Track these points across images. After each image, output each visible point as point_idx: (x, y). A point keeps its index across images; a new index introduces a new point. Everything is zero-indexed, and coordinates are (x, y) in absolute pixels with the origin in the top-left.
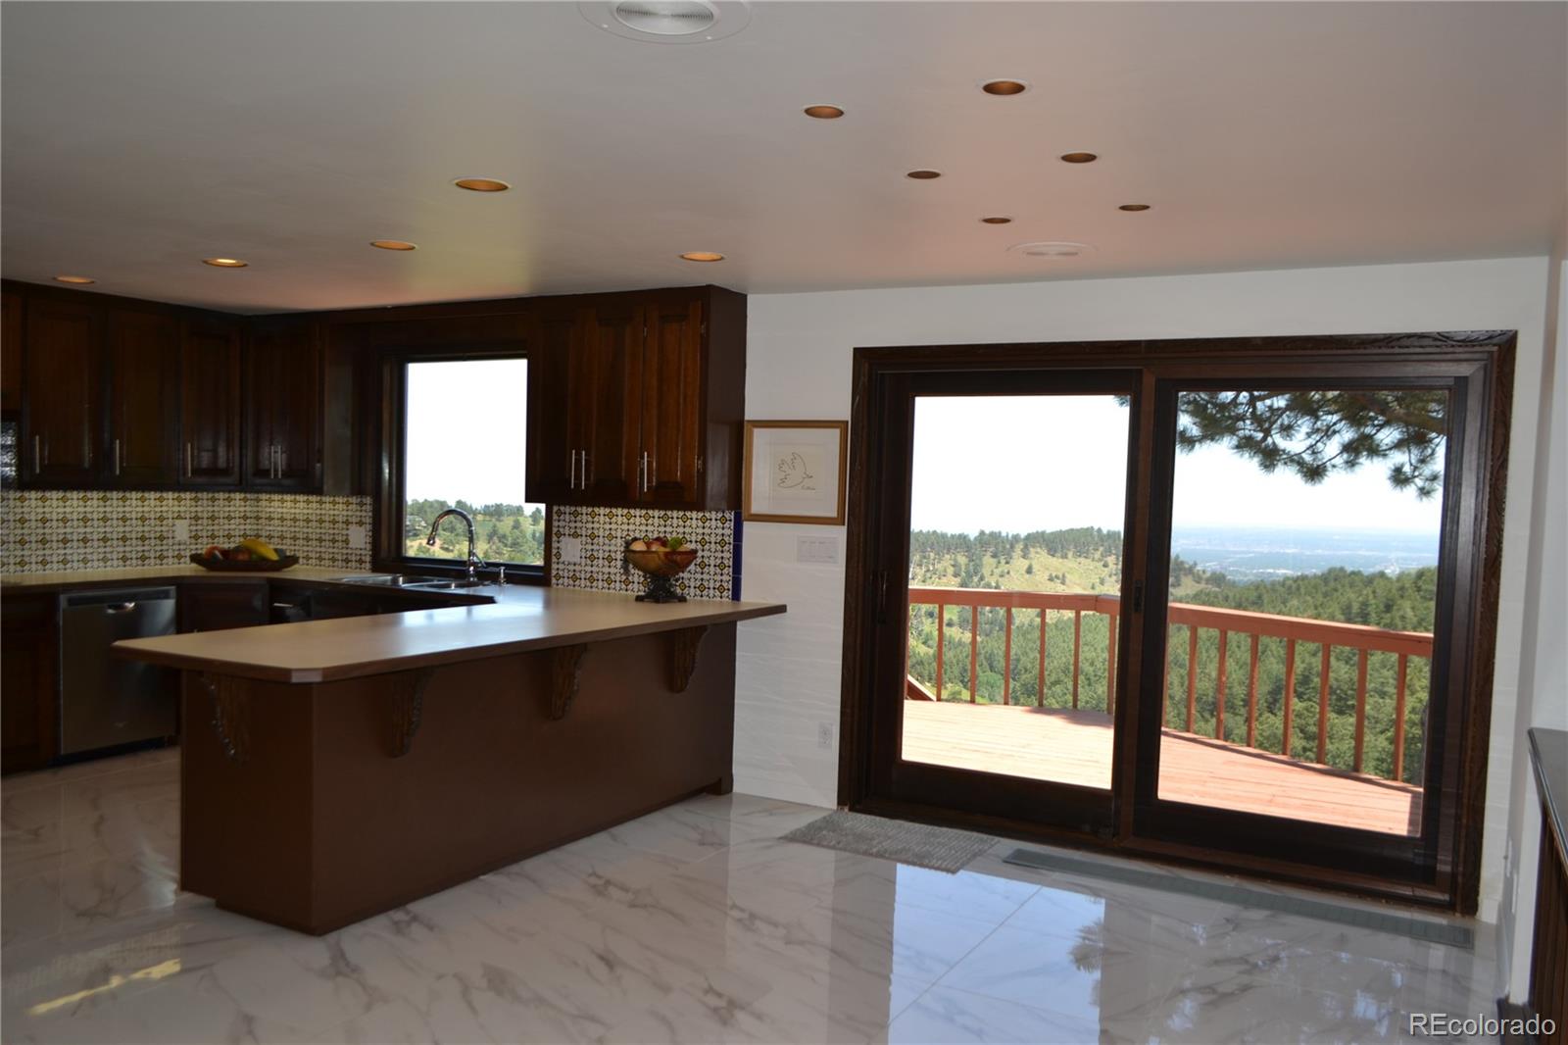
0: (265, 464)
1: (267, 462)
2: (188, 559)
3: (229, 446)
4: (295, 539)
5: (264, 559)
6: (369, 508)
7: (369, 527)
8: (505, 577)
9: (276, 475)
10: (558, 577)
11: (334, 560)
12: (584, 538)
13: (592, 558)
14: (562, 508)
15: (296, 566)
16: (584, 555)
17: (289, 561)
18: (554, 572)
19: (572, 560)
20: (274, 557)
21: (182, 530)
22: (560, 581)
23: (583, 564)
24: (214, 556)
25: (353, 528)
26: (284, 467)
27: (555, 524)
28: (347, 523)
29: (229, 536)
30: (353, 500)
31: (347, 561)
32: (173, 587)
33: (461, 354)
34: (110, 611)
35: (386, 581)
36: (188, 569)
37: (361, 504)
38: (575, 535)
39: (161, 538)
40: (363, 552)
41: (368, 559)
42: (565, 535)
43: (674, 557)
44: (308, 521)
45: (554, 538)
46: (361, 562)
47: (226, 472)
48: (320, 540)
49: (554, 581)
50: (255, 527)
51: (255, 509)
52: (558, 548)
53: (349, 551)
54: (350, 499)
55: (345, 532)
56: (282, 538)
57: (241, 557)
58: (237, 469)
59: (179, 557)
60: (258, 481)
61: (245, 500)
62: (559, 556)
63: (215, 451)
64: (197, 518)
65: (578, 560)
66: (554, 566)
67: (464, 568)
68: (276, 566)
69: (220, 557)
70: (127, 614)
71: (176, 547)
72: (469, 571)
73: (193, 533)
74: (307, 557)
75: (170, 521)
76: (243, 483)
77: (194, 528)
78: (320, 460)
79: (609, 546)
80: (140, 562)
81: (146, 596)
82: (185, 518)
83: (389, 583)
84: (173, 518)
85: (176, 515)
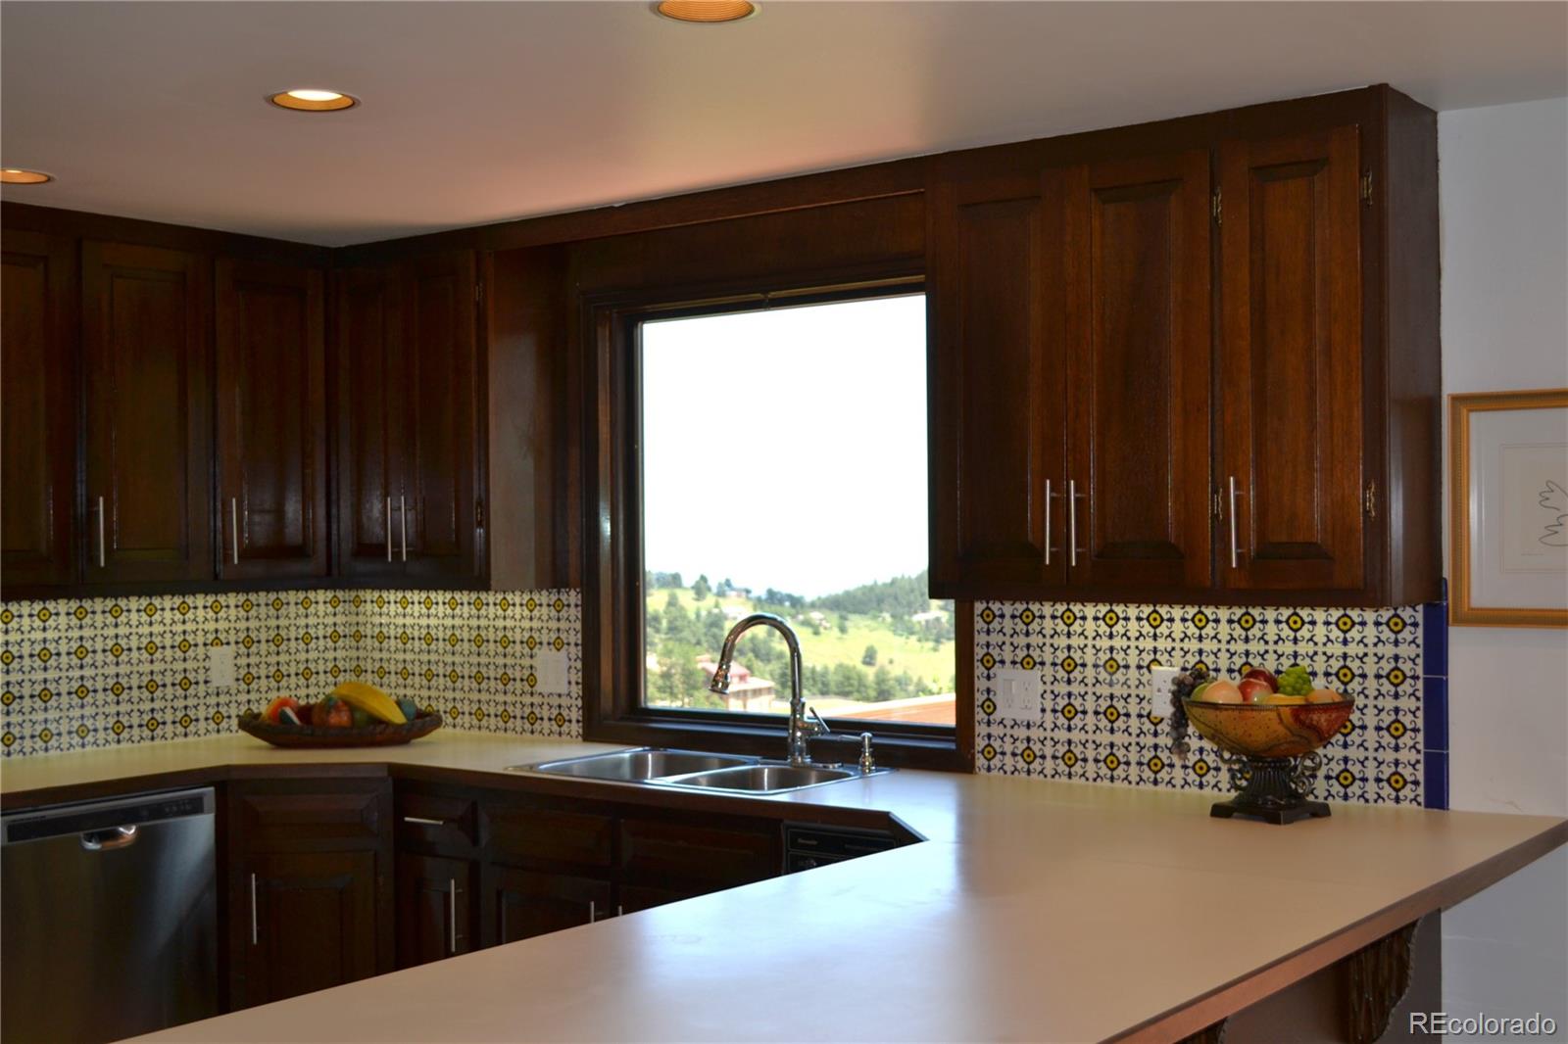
0: (375, 532)
1: (379, 529)
2: (234, 722)
3: (307, 501)
4: (430, 675)
5: (377, 721)
6: (575, 613)
7: (576, 652)
8: (872, 755)
9: (397, 555)
10: (990, 753)
11: (506, 716)
12: (1048, 670)
13: (1070, 712)
14: (995, 607)
15: (440, 730)
16: (1049, 705)
17: (423, 722)
18: (980, 743)
19: (1023, 716)
20: (398, 717)
21: (223, 666)
22: (996, 762)
23: (1049, 725)
24: (282, 718)
25: (544, 654)
26: (411, 531)
27: (980, 639)
28: (531, 643)
29: (307, 674)
30: (543, 597)
31: (532, 718)
32: (212, 789)
33: (759, 296)
34: (91, 846)
35: (618, 764)
36: (239, 749)
37: (558, 606)
38: (1028, 663)
39: (186, 684)
40: (565, 701)
41: (575, 714)
42: (1002, 662)
43: (1315, 717)
44: (454, 640)
45: (979, 670)
46: (560, 720)
47: (300, 552)
48: (479, 678)
49: (980, 761)
50: (354, 654)
51: (353, 619)
52: (988, 691)
53: (537, 700)
54: (536, 597)
55: (526, 662)
56: (405, 674)
57: (334, 719)
58: (321, 546)
59: (218, 718)
60: (362, 566)
61: (334, 602)
62: (990, 706)
63: (279, 512)
64: (248, 642)
65: (1036, 717)
66: (981, 730)
67: (783, 734)
68: (400, 736)
69: (295, 719)
70: (123, 850)
71: (213, 700)
72: (793, 740)
73: (243, 672)
74: (455, 713)
75: (201, 650)
76: (335, 571)
77: (243, 661)
78: (484, 523)
79: (1111, 685)
80: (146, 733)
81: (158, 811)
82: (228, 643)
83: (626, 771)
84: (205, 645)
85: (210, 637)
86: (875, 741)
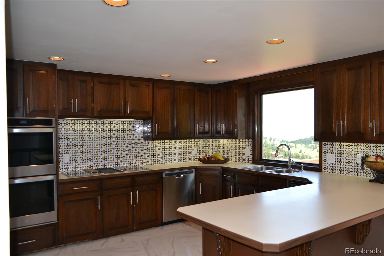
0: (219, 130)
1: (219, 129)
2: (197, 159)
3: (208, 125)
4: (227, 153)
5: (219, 160)
6: (251, 143)
7: (251, 149)
8: (303, 168)
9: (223, 133)
10: (325, 169)
11: (240, 160)
12: (337, 154)
13: (341, 162)
14: (326, 143)
15: (229, 162)
16: (337, 161)
17: (226, 160)
18: (323, 167)
19: (331, 162)
20: (223, 159)
21: (195, 151)
22: (326, 170)
23: (337, 164)
24: (205, 159)
25: (246, 150)
26: (225, 130)
27: (323, 149)
28: (244, 148)
29: (208, 152)
30: (246, 140)
31: (244, 160)
32: (194, 170)
33: (283, 90)
34: (177, 178)
35: (258, 168)
36: (197, 163)
37: (249, 142)
38: (333, 153)
39: (190, 153)
40: (250, 157)
41: (251, 160)
42: (328, 153)
44: (231, 147)
45: (323, 154)
46: (249, 160)
48: (235, 153)
49: (323, 170)
50: (215, 149)
51: (215, 143)
52: (325, 158)
53: (245, 157)
54: (245, 140)
55: (243, 151)
56: (223, 152)
57: (213, 159)
58: (211, 132)
59: (195, 159)
60: (217, 135)
61: (212, 141)
62: (325, 160)
63: (204, 127)
64: (199, 147)
65: (334, 163)
66: (323, 164)
67: (287, 164)
68: (223, 162)
69: (207, 159)
70: (181, 178)
71: (194, 156)
72: (289, 165)
73: (199, 151)
74: (232, 159)
75: (192, 148)
76: (213, 136)
77: (199, 150)
78: (237, 128)
79: (349, 157)
80: (184, 161)
81: (186, 173)
82: (196, 147)
83: (260, 169)
84: (193, 147)
85: (194, 146)
86: (304, 166)
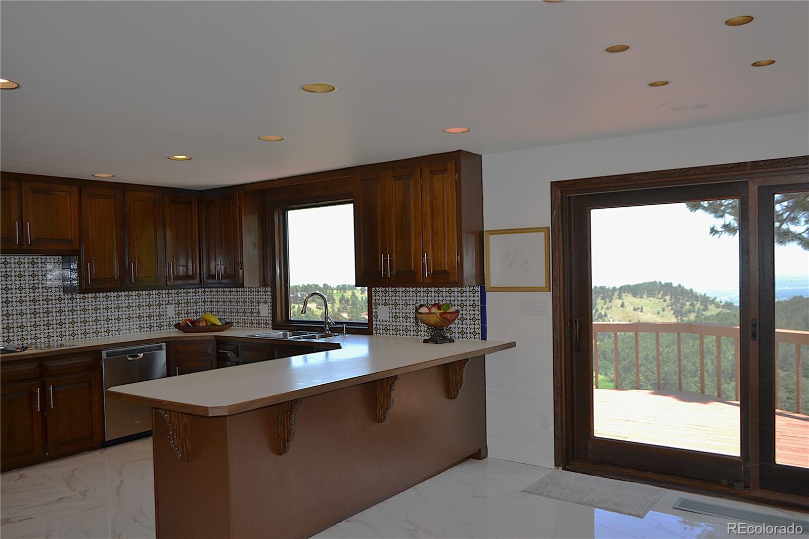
0: (213, 272)
1: (214, 270)
2: (174, 326)
5: (213, 325)
6: (270, 293)
7: (270, 304)
8: (346, 330)
9: (219, 277)
10: (377, 329)
11: (252, 323)
12: (391, 306)
13: (396, 317)
14: (377, 289)
15: (233, 327)
16: (391, 316)
17: (228, 325)
18: (374, 326)
19: (385, 319)
20: (220, 324)
21: (171, 311)
22: (378, 332)
23: (391, 321)
24: (187, 324)
25: (262, 306)
26: (222, 271)
27: (374, 298)
28: (258, 302)
29: (196, 313)
30: (261, 289)
31: (259, 324)
32: (165, 343)
33: (316, 204)
34: (130, 359)
35: (280, 335)
36: (174, 333)
37: (266, 292)
38: (386, 304)
39: (160, 315)
40: (268, 318)
41: (270, 322)
42: (379, 304)
43: (446, 315)
44: (237, 302)
45: (374, 306)
46: (266, 324)
47: (192, 277)
48: (244, 313)
49: (374, 331)
50: (210, 306)
51: (210, 297)
52: (376, 312)
53: (260, 318)
54: (259, 289)
55: (257, 308)
56: (224, 312)
57: (201, 324)
58: (198, 275)
59: (169, 325)
60: (210, 281)
61: (204, 292)
62: (376, 316)
63: (187, 266)
65: (388, 319)
66: (374, 323)
67: (323, 326)
68: (221, 329)
69: (190, 325)
70: (141, 358)
71: (168, 320)
72: (326, 327)
73: (177, 312)
74: (238, 323)
75: (164, 306)
76: (202, 283)
77: (177, 309)
78: (242, 268)
79: (406, 310)
80: (148, 329)
81: (150, 349)
82: (172, 304)
83: (282, 337)
84: (165, 304)
85: (167, 302)
86: (347, 327)
